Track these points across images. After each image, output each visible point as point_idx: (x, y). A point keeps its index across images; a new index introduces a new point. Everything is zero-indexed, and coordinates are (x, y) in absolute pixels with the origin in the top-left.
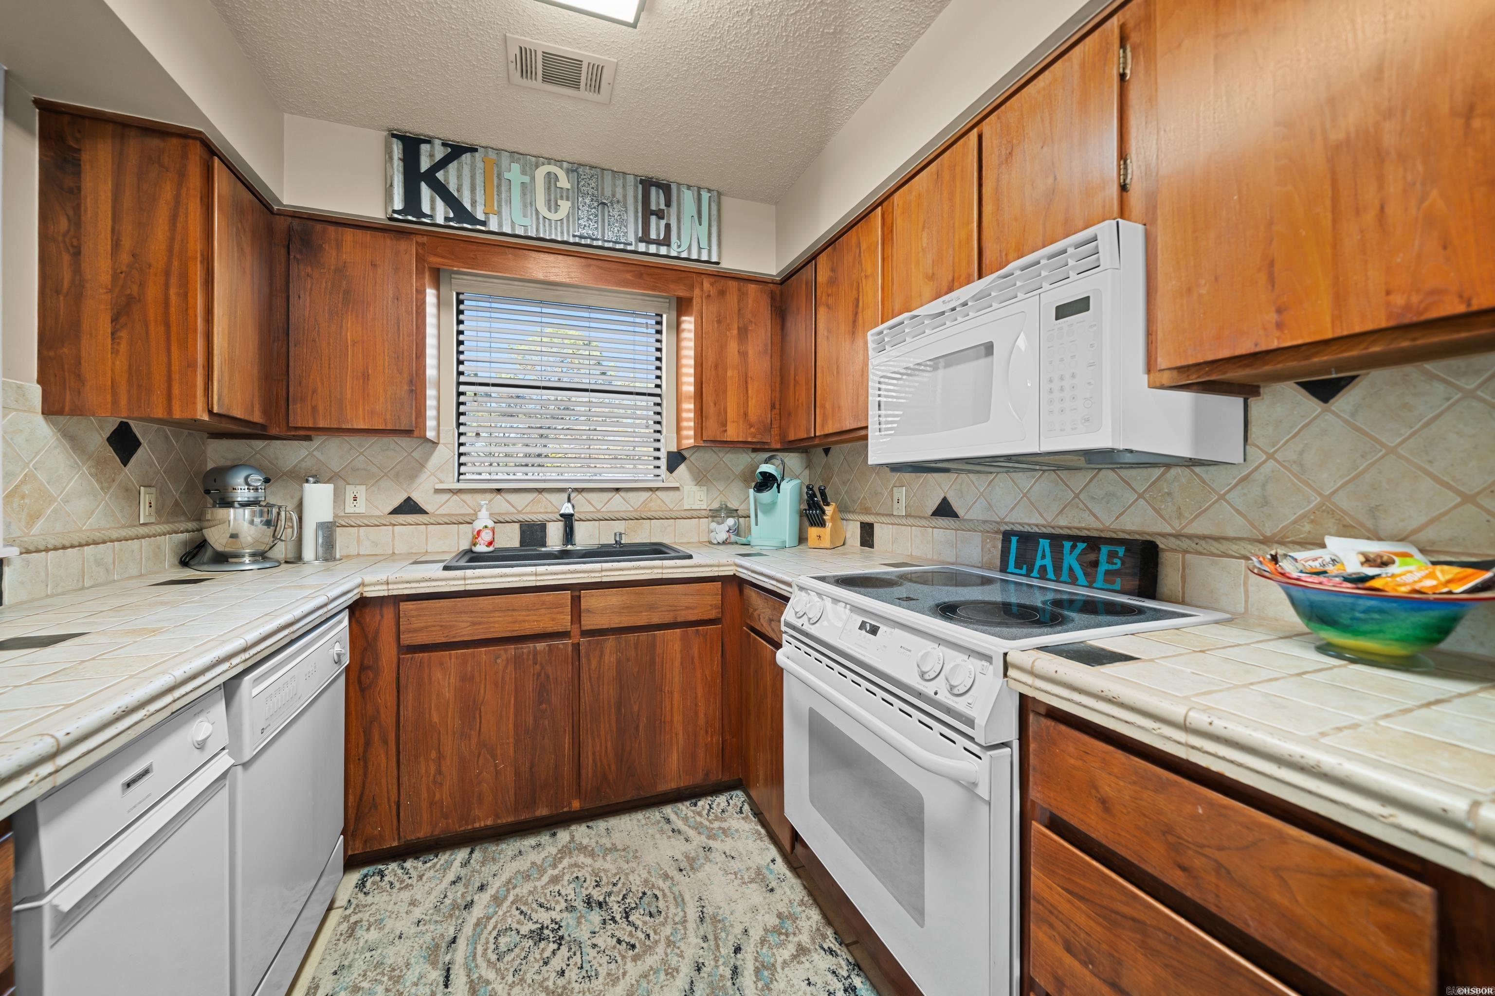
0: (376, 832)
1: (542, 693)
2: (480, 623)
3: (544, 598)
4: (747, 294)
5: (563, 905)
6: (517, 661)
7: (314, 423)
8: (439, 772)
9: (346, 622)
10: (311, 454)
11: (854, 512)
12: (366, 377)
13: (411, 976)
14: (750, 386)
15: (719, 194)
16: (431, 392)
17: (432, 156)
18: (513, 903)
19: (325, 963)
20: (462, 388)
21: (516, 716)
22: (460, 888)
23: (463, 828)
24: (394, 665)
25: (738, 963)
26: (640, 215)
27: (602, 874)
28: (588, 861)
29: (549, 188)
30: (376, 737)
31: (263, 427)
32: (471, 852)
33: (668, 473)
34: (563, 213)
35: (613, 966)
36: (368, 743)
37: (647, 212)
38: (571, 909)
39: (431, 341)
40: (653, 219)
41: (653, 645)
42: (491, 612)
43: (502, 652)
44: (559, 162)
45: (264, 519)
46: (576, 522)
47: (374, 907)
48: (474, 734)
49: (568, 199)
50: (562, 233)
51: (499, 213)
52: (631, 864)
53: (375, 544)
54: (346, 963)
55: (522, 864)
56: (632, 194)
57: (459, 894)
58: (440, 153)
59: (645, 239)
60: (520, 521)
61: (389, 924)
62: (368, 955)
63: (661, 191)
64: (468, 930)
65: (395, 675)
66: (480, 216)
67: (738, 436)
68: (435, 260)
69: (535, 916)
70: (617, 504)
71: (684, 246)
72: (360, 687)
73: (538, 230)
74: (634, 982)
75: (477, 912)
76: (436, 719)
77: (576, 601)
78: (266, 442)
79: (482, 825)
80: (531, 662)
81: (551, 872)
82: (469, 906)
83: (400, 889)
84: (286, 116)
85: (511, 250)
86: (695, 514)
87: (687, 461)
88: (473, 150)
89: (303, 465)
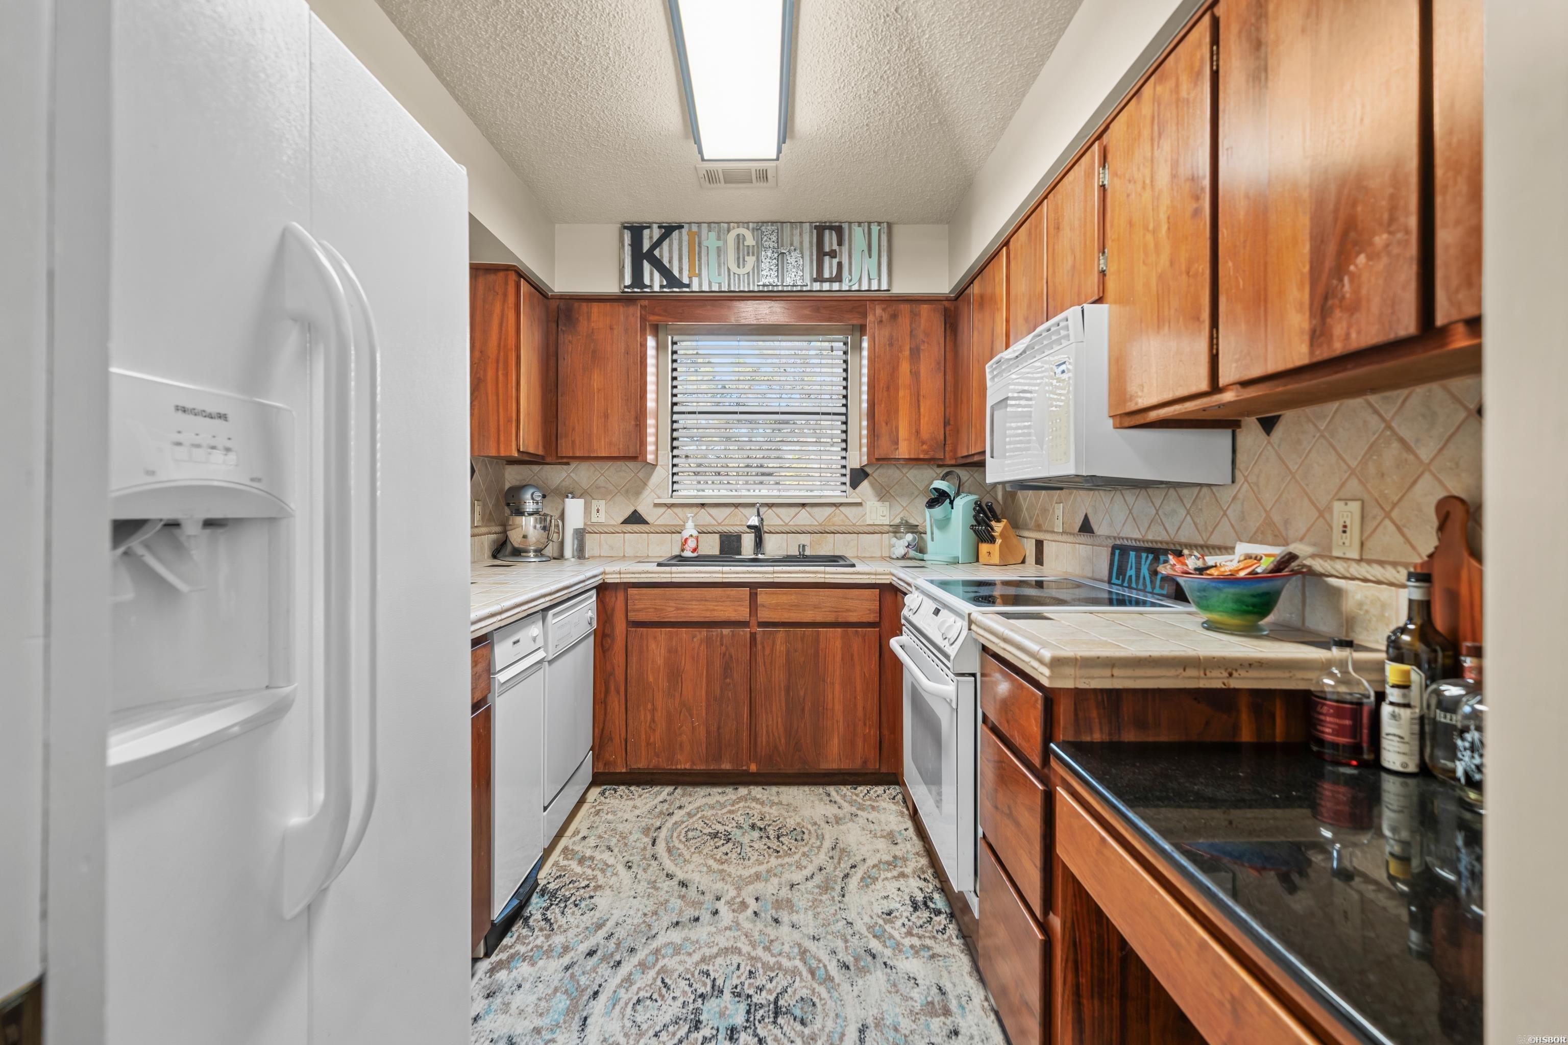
0: (611, 759)
1: (727, 670)
2: (682, 609)
3: (728, 593)
4: (919, 315)
5: (735, 825)
6: (708, 641)
7: (573, 453)
8: (653, 720)
9: (594, 598)
10: (569, 475)
11: (1029, 529)
12: (606, 416)
13: (632, 838)
14: (922, 404)
15: (890, 225)
16: (651, 421)
17: (651, 238)
18: (700, 818)
19: (582, 823)
20: (675, 417)
21: (707, 686)
22: (666, 806)
23: (669, 767)
24: (624, 636)
25: (851, 873)
26: (815, 257)
27: (767, 815)
28: (759, 806)
29: (738, 248)
30: (612, 688)
31: (543, 457)
32: (675, 789)
33: (851, 490)
34: (749, 267)
35: (762, 857)
36: (607, 692)
37: (821, 254)
38: (739, 827)
39: (651, 379)
40: (827, 259)
41: (817, 640)
42: (690, 601)
43: (697, 633)
44: (746, 224)
45: (542, 525)
46: (766, 535)
47: (610, 805)
48: (677, 695)
49: (753, 255)
50: (749, 284)
51: (699, 275)
52: (790, 814)
53: (612, 548)
54: (595, 826)
55: (711, 801)
56: (808, 239)
57: (665, 808)
58: (657, 233)
59: (819, 278)
60: (719, 532)
61: (620, 814)
62: (607, 825)
63: (834, 232)
64: (669, 824)
65: (624, 643)
66: (686, 281)
67: (909, 453)
68: (653, 318)
69: (714, 827)
70: (804, 518)
71: (855, 279)
72: (602, 649)
73: (729, 285)
74: (773, 866)
75: (675, 818)
76: (651, 679)
77: (753, 597)
78: (541, 466)
79: (683, 768)
80: (718, 643)
81: (729, 808)
82: (672, 814)
83: (626, 800)
84: (557, 226)
85: (709, 302)
86: (877, 529)
87: (870, 478)
88: (680, 227)
89: (564, 483)
